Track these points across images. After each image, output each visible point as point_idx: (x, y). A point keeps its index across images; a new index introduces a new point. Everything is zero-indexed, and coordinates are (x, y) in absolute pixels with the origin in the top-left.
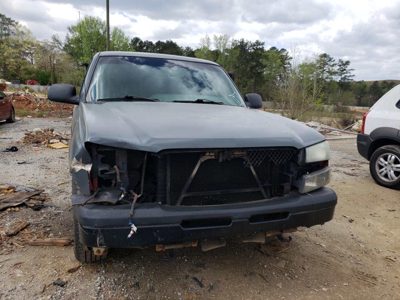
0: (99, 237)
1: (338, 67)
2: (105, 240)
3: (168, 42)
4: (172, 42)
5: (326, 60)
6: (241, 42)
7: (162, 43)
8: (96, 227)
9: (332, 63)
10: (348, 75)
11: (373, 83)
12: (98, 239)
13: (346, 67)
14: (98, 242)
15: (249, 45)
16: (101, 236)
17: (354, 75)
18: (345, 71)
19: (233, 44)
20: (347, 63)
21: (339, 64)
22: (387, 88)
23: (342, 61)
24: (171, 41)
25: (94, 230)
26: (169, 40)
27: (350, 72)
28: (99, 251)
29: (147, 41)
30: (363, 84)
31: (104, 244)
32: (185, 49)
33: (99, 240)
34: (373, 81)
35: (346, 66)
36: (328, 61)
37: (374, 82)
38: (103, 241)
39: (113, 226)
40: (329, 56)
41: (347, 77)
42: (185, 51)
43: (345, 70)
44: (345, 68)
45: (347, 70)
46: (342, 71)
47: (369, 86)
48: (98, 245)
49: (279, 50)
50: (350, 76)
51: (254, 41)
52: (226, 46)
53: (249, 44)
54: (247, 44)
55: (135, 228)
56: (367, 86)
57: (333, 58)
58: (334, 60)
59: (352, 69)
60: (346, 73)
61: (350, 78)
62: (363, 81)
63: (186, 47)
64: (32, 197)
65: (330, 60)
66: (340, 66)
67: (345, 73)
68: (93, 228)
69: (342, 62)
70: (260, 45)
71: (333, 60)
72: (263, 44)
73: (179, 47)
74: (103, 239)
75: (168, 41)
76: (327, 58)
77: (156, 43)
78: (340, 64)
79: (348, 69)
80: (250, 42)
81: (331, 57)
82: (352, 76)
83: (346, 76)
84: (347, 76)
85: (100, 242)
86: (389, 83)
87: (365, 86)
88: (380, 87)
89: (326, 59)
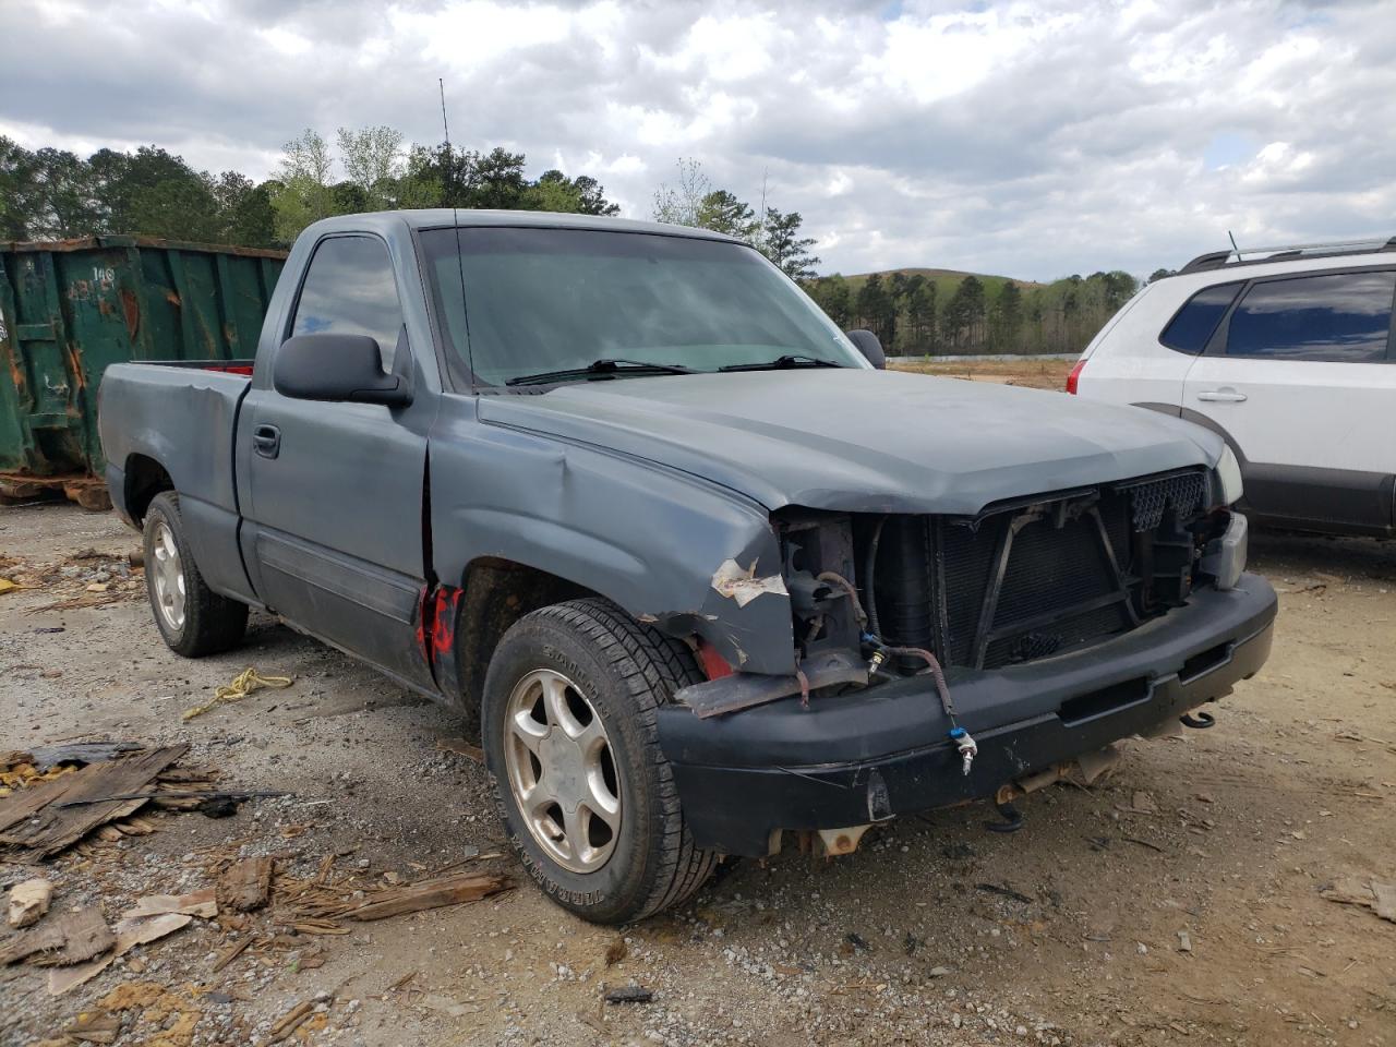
0: (874, 790)
1: (767, 235)
2: (891, 796)
3: (145, 156)
4: (162, 156)
5: (726, 213)
6: (441, 156)
7: (118, 157)
8: (862, 762)
9: (747, 223)
10: (799, 258)
11: (867, 281)
12: (871, 796)
13: (792, 233)
14: (870, 807)
15: (471, 165)
16: (880, 787)
17: (816, 260)
18: (789, 248)
19: (413, 165)
20: (794, 220)
21: (770, 225)
22: (905, 294)
23: (778, 213)
24: (160, 151)
25: (855, 771)
26: (148, 146)
27: (804, 248)
28: (843, 841)
29: (49, 150)
30: (840, 285)
31: (889, 810)
32: (220, 179)
33: (874, 800)
34: (865, 275)
35: (789, 230)
36: (733, 216)
37: (868, 278)
38: (884, 800)
39: (907, 750)
40: (734, 198)
41: (796, 266)
42: (221, 189)
43: (788, 242)
44: (789, 238)
45: (793, 244)
46: (781, 247)
47: (856, 289)
48: (871, 815)
49: (572, 182)
50: (805, 263)
51: (486, 152)
52: (390, 171)
53: (472, 161)
54: (463, 162)
55: (969, 742)
56: (850, 292)
57: (746, 205)
58: (752, 213)
59: (808, 241)
60: (793, 253)
61: (805, 269)
62: (838, 276)
63: (223, 174)
64: (163, 776)
65: (739, 211)
66: (772, 229)
67: (789, 253)
68: (851, 768)
69: (778, 217)
70: (509, 165)
71: (747, 211)
72: (519, 161)
73: (194, 176)
74: (885, 794)
75: (148, 151)
76: (728, 205)
77: (94, 157)
78: (773, 224)
79: (798, 241)
80: (473, 154)
81: (740, 200)
82: (812, 262)
83: (793, 263)
84: (796, 262)
85: (877, 805)
86: (910, 278)
87: (846, 292)
88: (885, 293)
89: (725, 209)
